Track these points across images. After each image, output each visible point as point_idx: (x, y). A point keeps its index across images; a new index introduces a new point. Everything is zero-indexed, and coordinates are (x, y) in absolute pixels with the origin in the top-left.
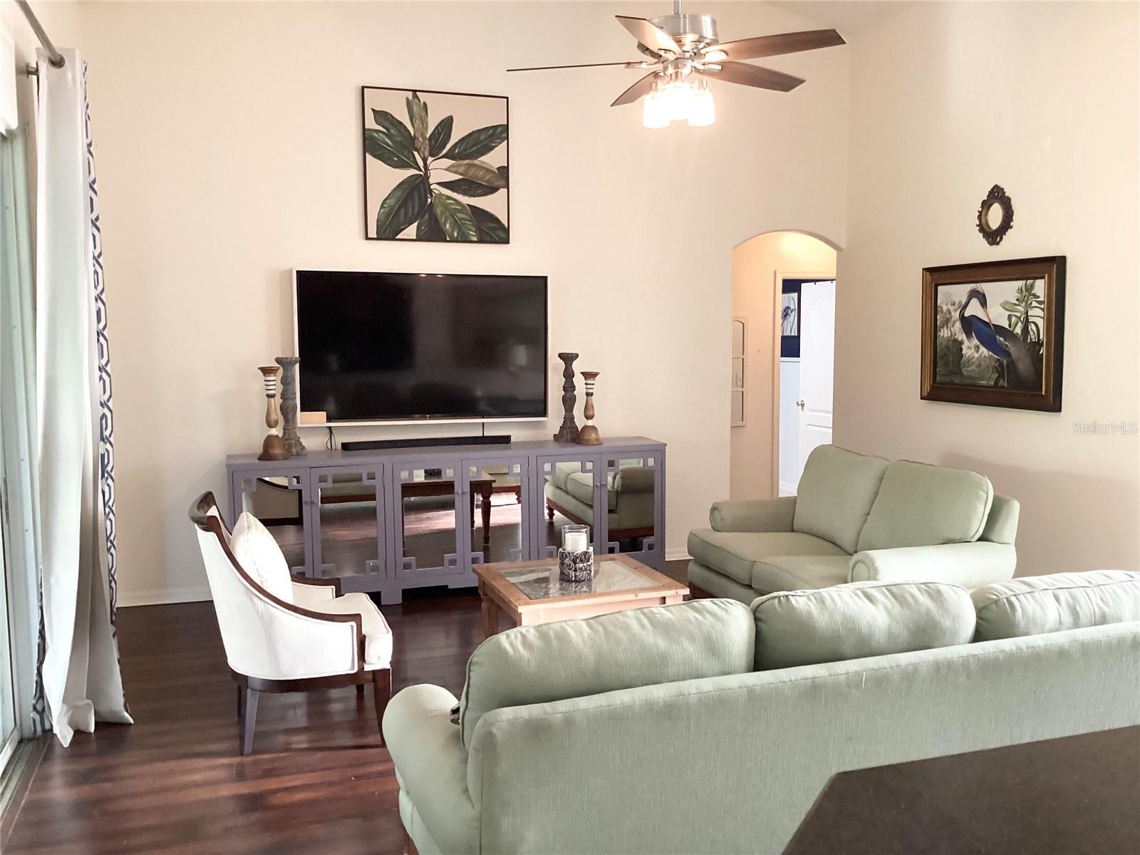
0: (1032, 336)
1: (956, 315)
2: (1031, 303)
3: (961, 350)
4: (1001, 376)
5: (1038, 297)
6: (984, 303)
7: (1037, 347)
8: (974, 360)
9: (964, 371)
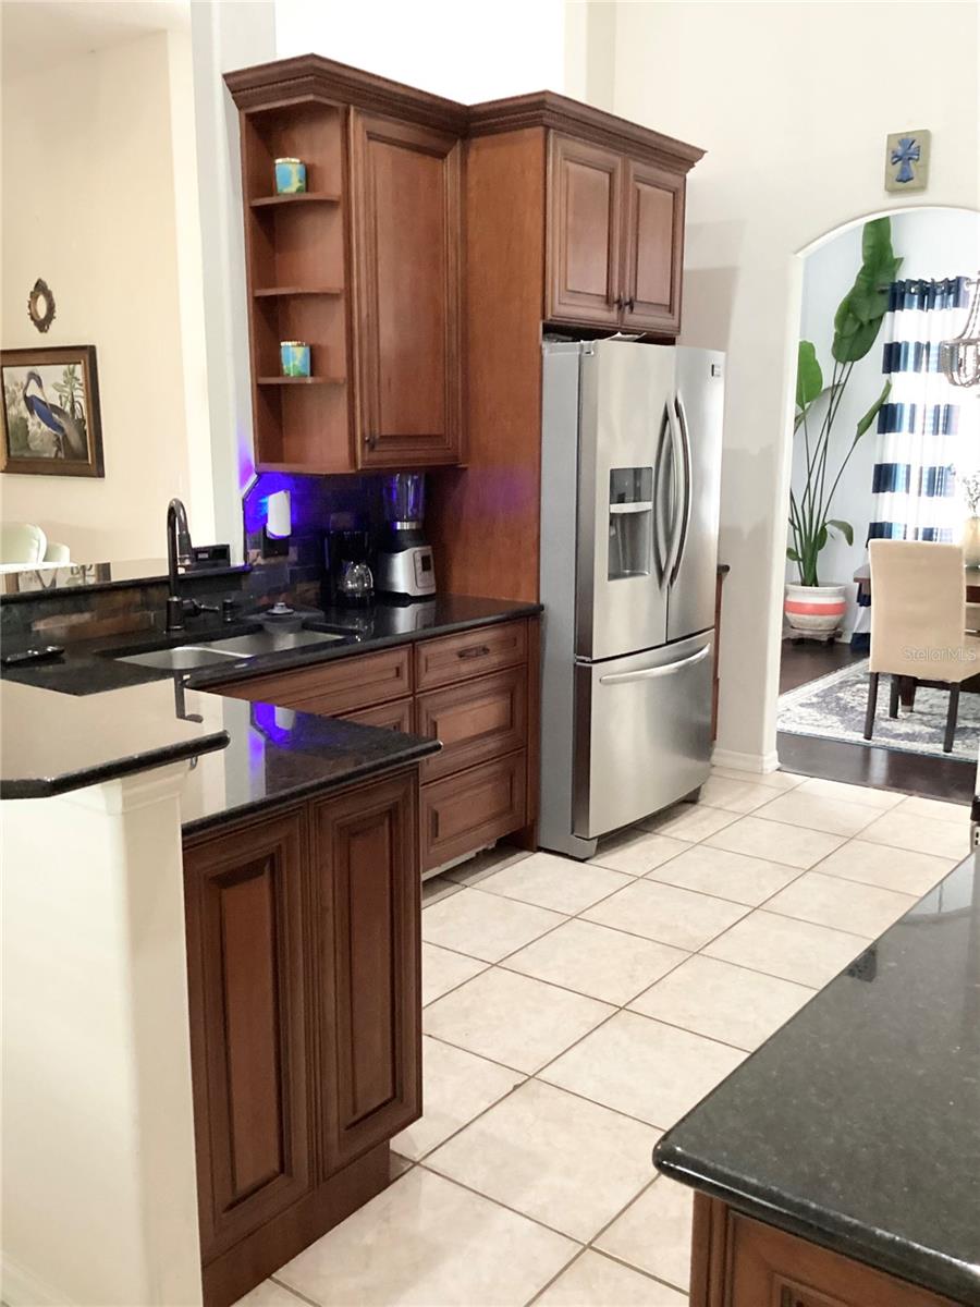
0: (78, 414)
1: (20, 395)
2: (74, 386)
3: (27, 427)
4: (59, 449)
5: (79, 380)
6: (40, 385)
7: (83, 423)
8: (38, 435)
9: (31, 446)
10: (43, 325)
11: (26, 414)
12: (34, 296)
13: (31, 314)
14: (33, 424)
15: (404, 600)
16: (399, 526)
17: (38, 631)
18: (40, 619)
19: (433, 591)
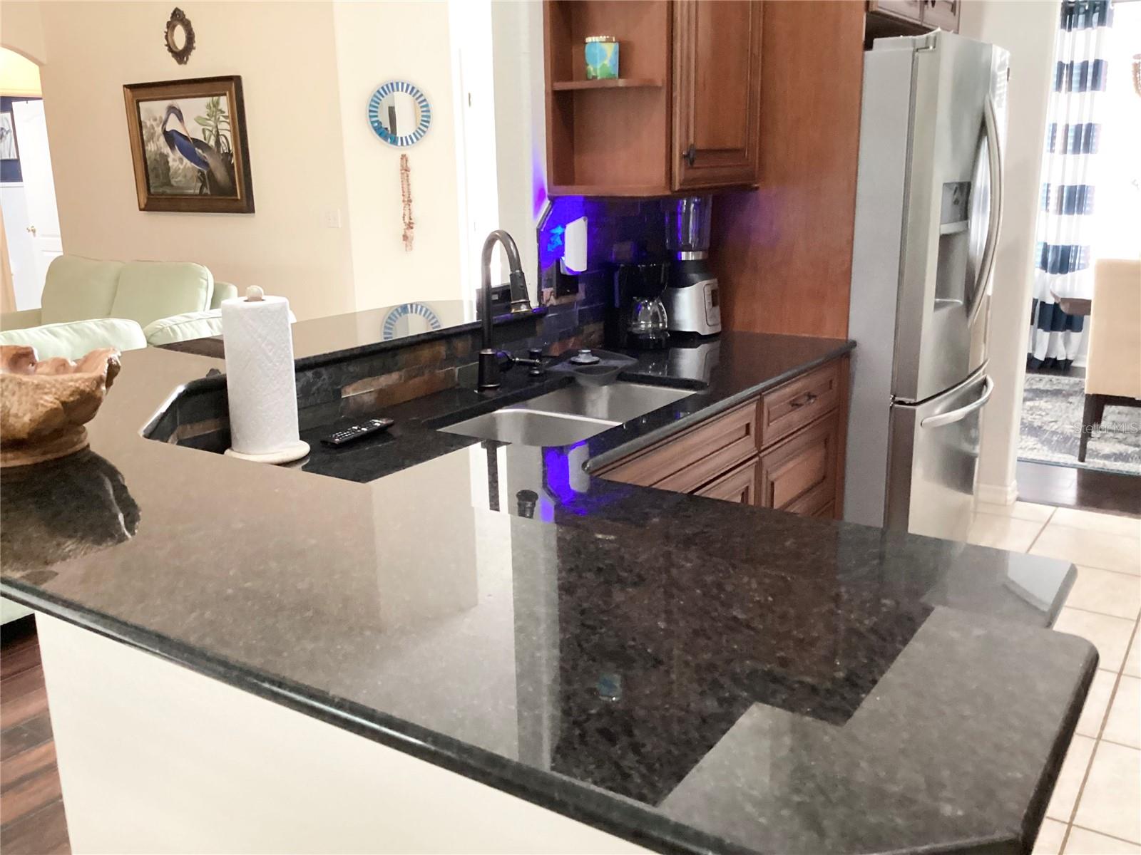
0: (224, 149)
1: (159, 130)
2: (219, 118)
3: (168, 162)
4: (204, 185)
5: (224, 112)
6: (180, 118)
7: (229, 157)
8: (180, 171)
9: (173, 182)
10: (181, 56)
11: (167, 150)
12: (171, 26)
13: (168, 45)
14: (174, 160)
15: (691, 339)
16: (684, 256)
17: (347, 398)
18: (347, 384)
19: (719, 329)
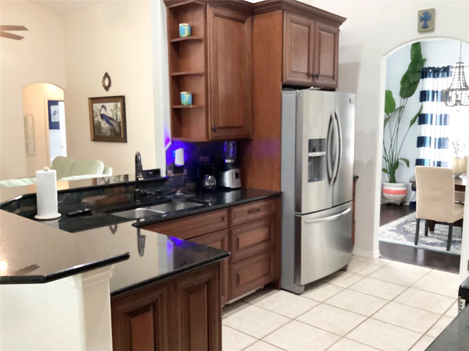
0: (119, 120)
2: (117, 110)
5: (119, 108)
6: (106, 110)
10: (107, 88)
11: (101, 120)
12: (104, 78)
13: (103, 85)
14: (103, 124)
15: (228, 189)
16: (227, 161)
17: (84, 203)
18: (84, 198)
19: (240, 186)
